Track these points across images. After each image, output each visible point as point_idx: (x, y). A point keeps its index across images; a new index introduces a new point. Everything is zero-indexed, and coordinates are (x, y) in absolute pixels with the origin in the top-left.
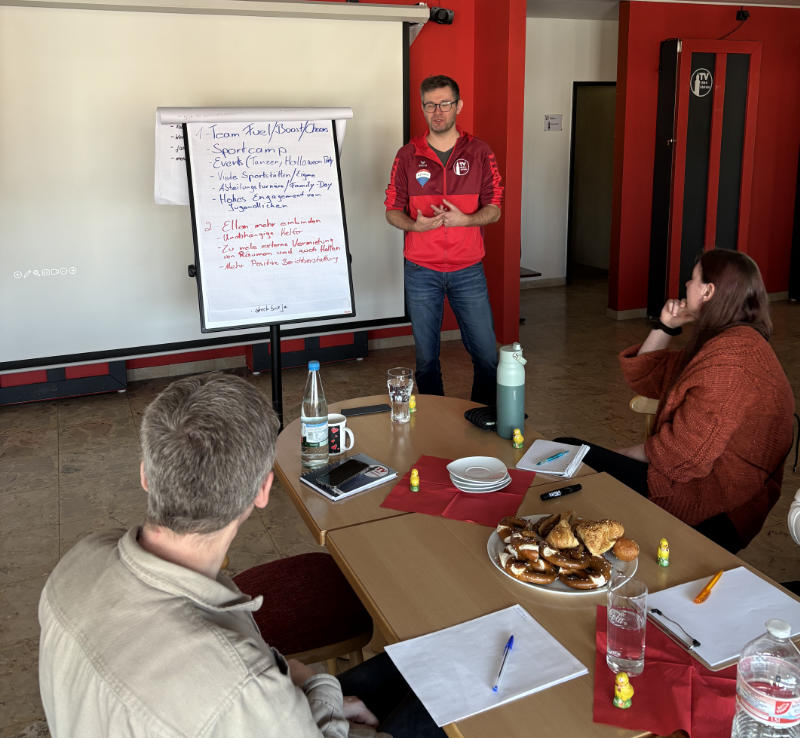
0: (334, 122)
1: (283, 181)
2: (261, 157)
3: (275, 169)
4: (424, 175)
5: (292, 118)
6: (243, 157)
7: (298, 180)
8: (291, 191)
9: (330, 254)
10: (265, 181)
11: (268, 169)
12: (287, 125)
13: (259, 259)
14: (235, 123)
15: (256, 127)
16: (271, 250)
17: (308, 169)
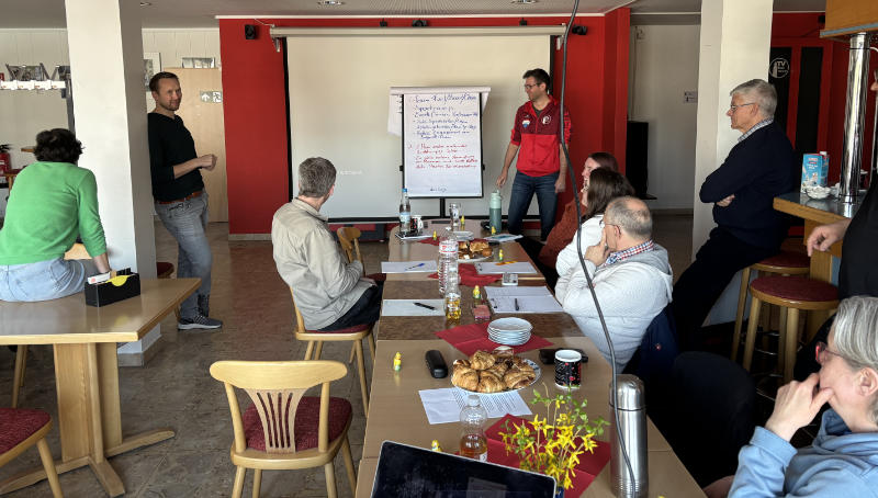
0: (481, 95)
1: (450, 125)
2: (439, 112)
3: (446, 118)
4: (526, 122)
5: (458, 92)
6: (430, 112)
7: (458, 124)
8: (454, 130)
9: (472, 164)
10: (440, 124)
11: (443, 118)
12: (454, 95)
13: (434, 164)
14: (427, 95)
15: (438, 97)
16: (441, 160)
17: (464, 119)
